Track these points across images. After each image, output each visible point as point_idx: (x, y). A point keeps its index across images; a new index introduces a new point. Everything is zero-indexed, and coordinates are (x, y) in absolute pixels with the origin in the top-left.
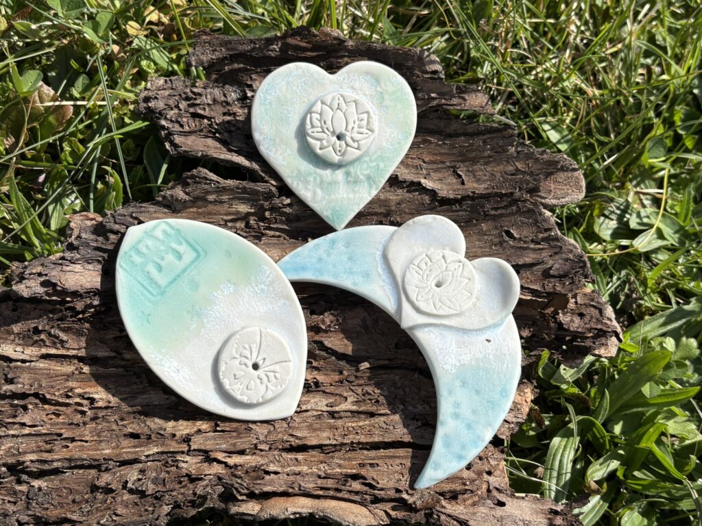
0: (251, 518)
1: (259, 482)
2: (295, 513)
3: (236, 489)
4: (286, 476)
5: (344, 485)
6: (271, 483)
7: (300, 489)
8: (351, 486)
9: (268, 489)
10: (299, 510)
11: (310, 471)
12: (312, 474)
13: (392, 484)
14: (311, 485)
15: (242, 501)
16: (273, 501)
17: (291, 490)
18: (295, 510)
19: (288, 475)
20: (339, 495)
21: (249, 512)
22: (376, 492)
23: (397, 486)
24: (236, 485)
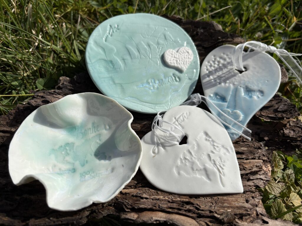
0: (132, 222)
1: (137, 202)
2: (156, 221)
3: (125, 205)
4: (152, 200)
5: (183, 207)
6: (144, 203)
7: (159, 208)
8: (186, 208)
9: (142, 206)
10: (159, 219)
11: (164, 198)
12: (165, 200)
13: (207, 208)
14: (166, 206)
15: (128, 212)
16: (145, 213)
17: (154, 208)
18: (157, 219)
19: (153, 200)
20: (180, 212)
21: (132, 218)
22: (200, 211)
23: (210, 209)
24: (126, 203)
